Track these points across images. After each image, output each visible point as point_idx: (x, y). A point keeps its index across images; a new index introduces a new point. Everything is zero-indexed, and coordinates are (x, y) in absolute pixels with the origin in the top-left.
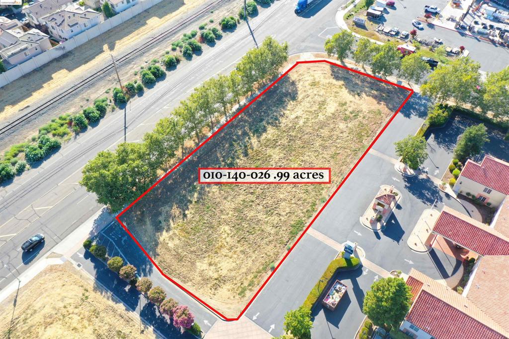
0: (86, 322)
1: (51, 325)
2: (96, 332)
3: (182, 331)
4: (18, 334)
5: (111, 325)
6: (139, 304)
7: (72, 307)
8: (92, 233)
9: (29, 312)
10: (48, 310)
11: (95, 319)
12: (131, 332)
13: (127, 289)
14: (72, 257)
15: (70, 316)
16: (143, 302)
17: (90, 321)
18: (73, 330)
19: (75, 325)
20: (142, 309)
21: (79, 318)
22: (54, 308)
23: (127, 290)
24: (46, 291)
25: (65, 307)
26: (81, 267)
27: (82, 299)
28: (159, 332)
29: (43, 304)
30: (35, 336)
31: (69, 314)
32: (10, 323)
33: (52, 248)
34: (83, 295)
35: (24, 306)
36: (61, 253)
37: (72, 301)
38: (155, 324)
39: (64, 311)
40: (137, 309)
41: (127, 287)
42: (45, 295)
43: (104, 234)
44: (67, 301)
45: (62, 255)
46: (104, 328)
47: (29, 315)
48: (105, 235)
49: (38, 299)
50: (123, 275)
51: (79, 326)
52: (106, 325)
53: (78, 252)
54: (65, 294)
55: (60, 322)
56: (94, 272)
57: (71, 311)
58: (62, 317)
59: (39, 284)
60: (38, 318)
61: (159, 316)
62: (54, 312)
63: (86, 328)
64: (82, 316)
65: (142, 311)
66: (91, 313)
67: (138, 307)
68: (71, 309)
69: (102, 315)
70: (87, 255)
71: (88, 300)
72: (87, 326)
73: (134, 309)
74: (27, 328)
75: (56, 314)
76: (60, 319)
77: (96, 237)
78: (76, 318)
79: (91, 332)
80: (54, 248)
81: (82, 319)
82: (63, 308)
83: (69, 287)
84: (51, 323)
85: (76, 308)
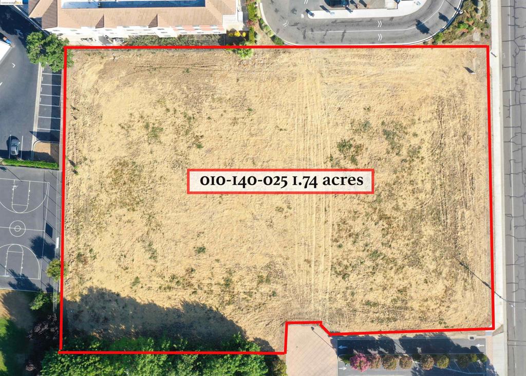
0: (424, 309)
1: (444, 291)
2: (410, 309)
3: (355, 352)
4: (460, 271)
5: (405, 320)
6: (401, 346)
7: (444, 310)
8: (492, 367)
9: (469, 287)
10: (458, 296)
11: (420, 315)
12: (388, 326)
13: (419, 350)
14: (484, 339)
15: (438, 305)
16: (399, 349)
17: (422, 312)
18: (427, 299)
19: (429, 302)
20: (395, 345)
21: (431, 308)
22: (455, 301)
23: (418, 348)
24: (475, 306)
25: (448, 307)
26: (469, 338)
27: (443, 320)
28: (370, 339)
29: (466, 297)
30: (448, 278)
31: (440, 305)
32: (473, 272)
33: (508, 335)
34: (445, 323)
35: (477, 287)
36: (496, 336)
37: (448, 313)
38: (377, 342)
39: (446, 304)
40: (399, 342)
41: (420, 350)
42: (472, 304)
43: (480, 373)
44: (451, 311)
45: (493, 335)
46: (408, 315)
47: (466, 284)
48: (478, 373)
49: (473, 298)
50: (428, 358)
51: (426, 304)
52: (408, 318)
53: (485, 347)
54: (458, 314)
55: (440, 297)
56: (455, 342)
57: (441, 308)
58: (443, 300)
59: (485, 305)
60: (459, 287)
61: (379, 349)
62: (452, 299)
63: (420, 306)
64: (431, 310)
65: (394, 344)
66: (426, 316)
67: (399, 344)
68: (443, 309)
69: (418, 321)
70: (474, 349)
71: (438, 323)
72: (421, 308)
73: (400, 340)
74: (458, 278)
75: (449, 299)
76: (443, 298)
77: (485, 368)
78: (433, 306)
79: (414, 307)
80: (506, 335)
81: (429, 309)
82: (449, 305)
83: (461, 320)
84: (445, 292)
85: (440, 312)
